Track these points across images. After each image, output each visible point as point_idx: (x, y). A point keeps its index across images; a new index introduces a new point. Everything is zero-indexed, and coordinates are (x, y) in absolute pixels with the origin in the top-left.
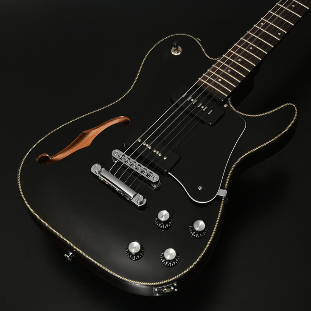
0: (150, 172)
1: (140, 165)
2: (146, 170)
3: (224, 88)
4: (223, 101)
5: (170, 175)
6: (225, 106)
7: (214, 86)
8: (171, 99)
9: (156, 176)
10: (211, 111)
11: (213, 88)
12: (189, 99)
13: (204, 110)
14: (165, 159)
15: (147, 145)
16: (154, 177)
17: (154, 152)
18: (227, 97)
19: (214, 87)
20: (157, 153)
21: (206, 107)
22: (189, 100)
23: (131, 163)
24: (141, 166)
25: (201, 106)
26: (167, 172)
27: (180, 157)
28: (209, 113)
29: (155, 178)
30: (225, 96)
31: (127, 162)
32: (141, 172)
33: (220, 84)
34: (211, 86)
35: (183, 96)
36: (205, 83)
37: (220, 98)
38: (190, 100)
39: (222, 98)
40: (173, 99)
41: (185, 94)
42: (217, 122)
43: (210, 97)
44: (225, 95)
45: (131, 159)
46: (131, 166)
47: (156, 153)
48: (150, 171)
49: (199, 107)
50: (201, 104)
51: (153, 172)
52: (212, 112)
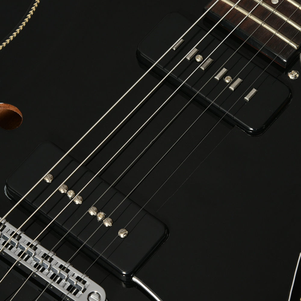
0: (78, 279)
1: (51, 254)
2: (68, 271)
3: (287, 23)
4: (285, 61)
5: (136, 284)
6: (291, 77)
7: (261, 19)
8: (138, 54)
9: (96, 292)
10: (254, 91)
11: (258, 24)
12: (191, 55)
13: (232, 88)
14: (122, 236)
15: (70, 194)
16: (90, 295)
17: (92, 213)
18: (297, 51)
19: (259, 22)
20: (100, 218)
21: (239, 80)
22: (189, 59)
23: (23, 249)
24: (52, 259)
25: (225, 76)
26: (129, 277)
27: (166, 228)
28: (247, 98)
29: (92, 296)
30: (292, 48)
31: (12, 247)
32: (51, 278)
33: (277, 13)
34: (253, 18)
35: (174, 47)
36: (234, 9)
37: (277, 55)
38: (193, 58)
39: (284, 54)
40: (144, 55)
41: (180, 40)
42: (269, 123)
43: (250, 49)
44: (292, 45)
45: (23, 236)
46: (22, 257)
47: (95, 217)
48: (78, 274)
49: (217, 78)
50: (224, 70)
51: (86, 279)
52: (256, 93)
